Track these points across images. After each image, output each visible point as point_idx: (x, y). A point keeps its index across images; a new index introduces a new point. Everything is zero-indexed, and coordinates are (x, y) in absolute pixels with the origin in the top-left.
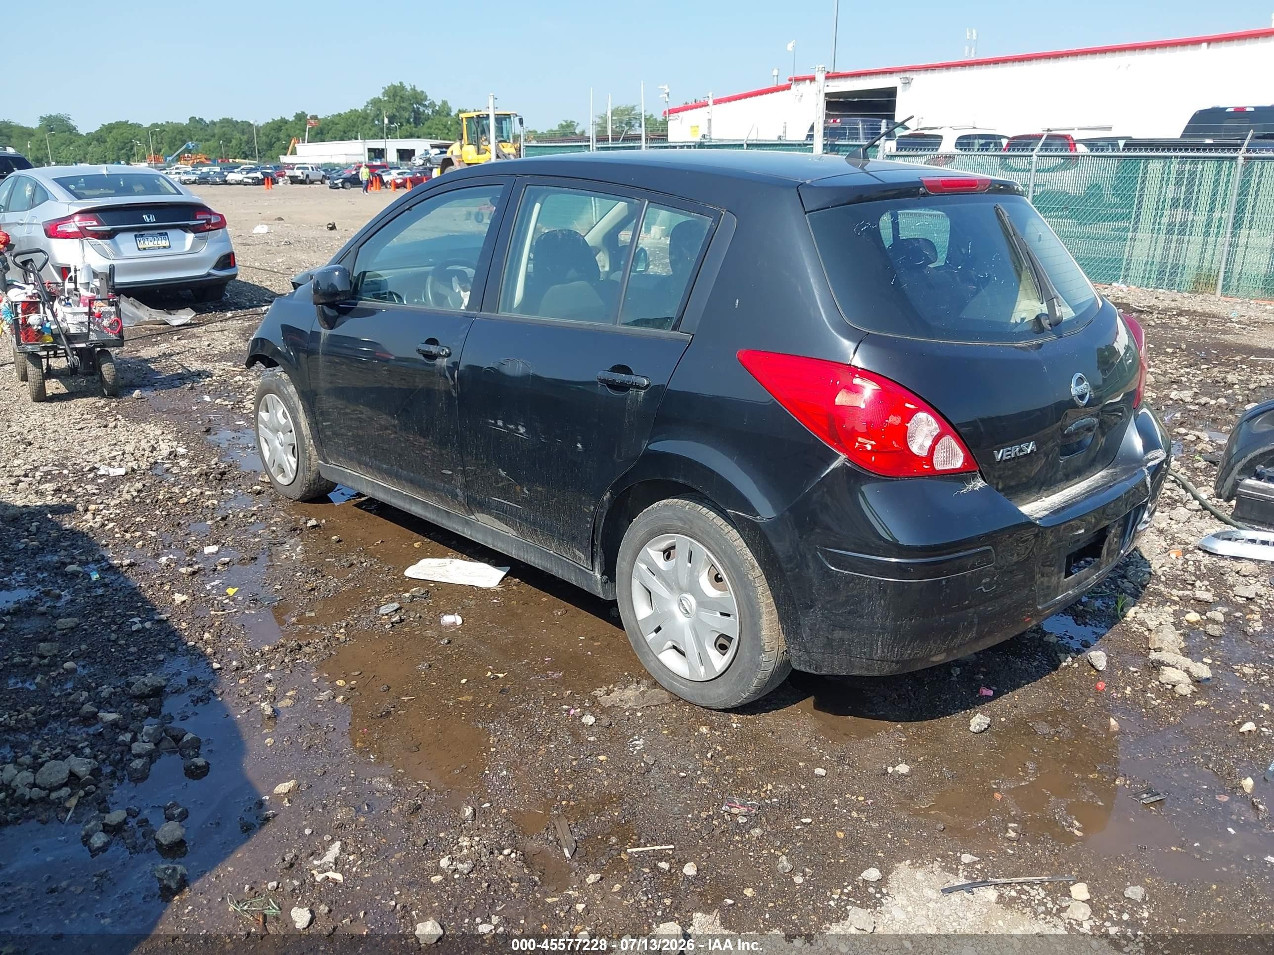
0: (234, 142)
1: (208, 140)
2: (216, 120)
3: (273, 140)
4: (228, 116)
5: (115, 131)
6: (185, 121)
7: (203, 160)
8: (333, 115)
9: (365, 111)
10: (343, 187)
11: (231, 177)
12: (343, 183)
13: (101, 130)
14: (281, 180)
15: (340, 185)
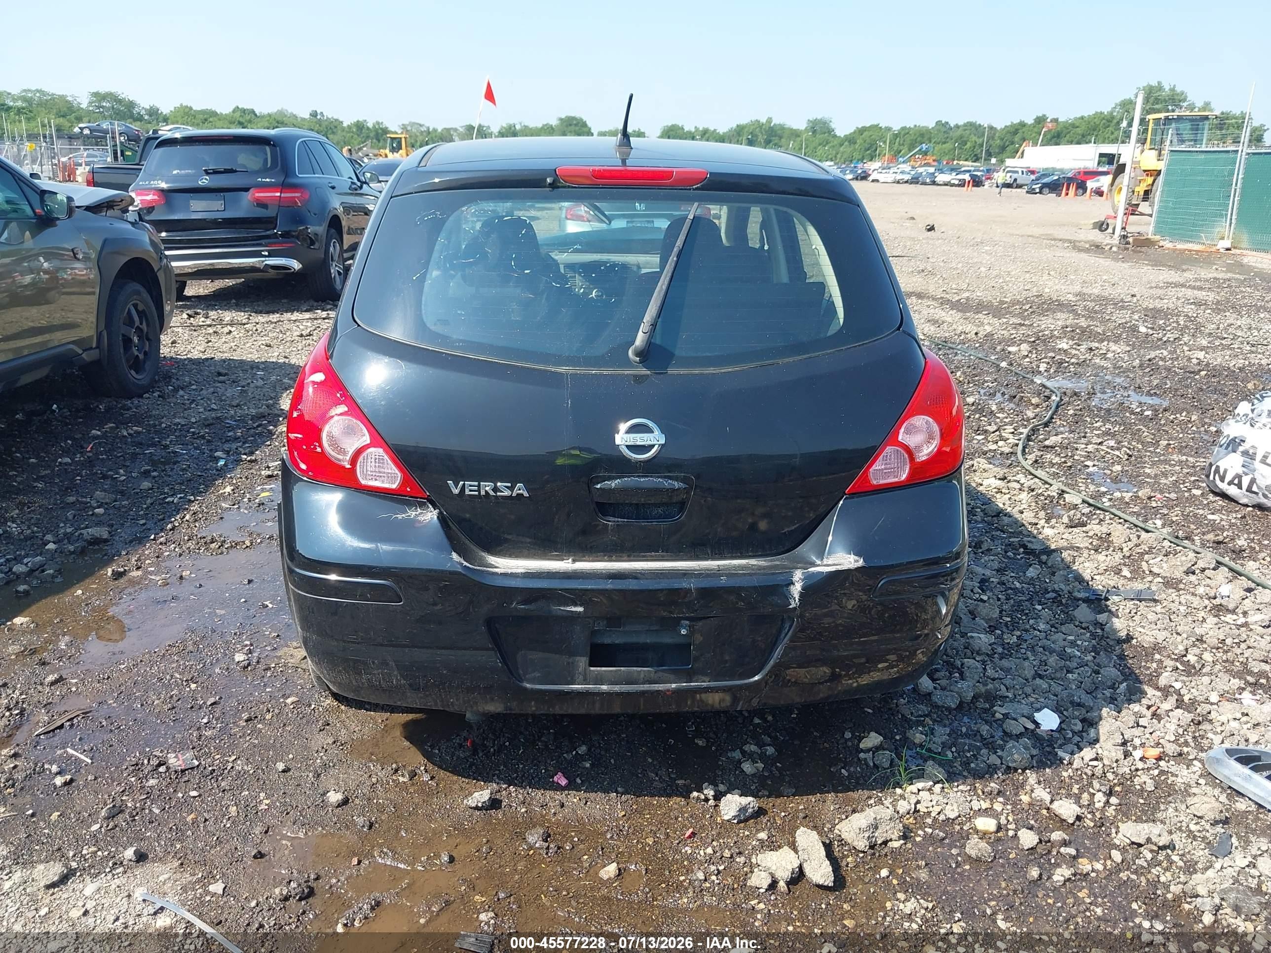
0: (969, 145)
1: (945, 143)
2: (961, 123)
3: (1007, 143)
4: (973, 120)
5: (866, 133)
6: (931, 125)
7: (931, 161)
8: (1076, 119)
9: (1111, 113)
10: (1040, 193)
11: (941, 178)
12: (1041, 188)
13: (855, 132)
14: (987, 183)
15: (1038, 190)
